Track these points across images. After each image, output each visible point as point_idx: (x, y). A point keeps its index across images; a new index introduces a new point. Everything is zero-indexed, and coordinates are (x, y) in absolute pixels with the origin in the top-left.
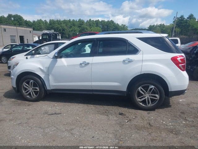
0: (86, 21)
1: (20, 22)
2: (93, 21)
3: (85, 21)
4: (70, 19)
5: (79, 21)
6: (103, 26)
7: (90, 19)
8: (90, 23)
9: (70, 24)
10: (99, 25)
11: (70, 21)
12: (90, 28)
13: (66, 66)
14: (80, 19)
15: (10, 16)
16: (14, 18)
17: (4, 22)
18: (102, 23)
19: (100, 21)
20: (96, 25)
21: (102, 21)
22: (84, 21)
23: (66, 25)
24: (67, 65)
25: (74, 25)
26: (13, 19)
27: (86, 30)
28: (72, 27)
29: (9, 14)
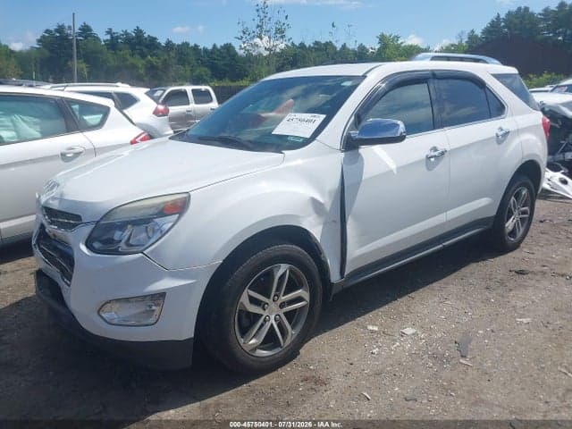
13: (395, 172)
24: (398, 169)
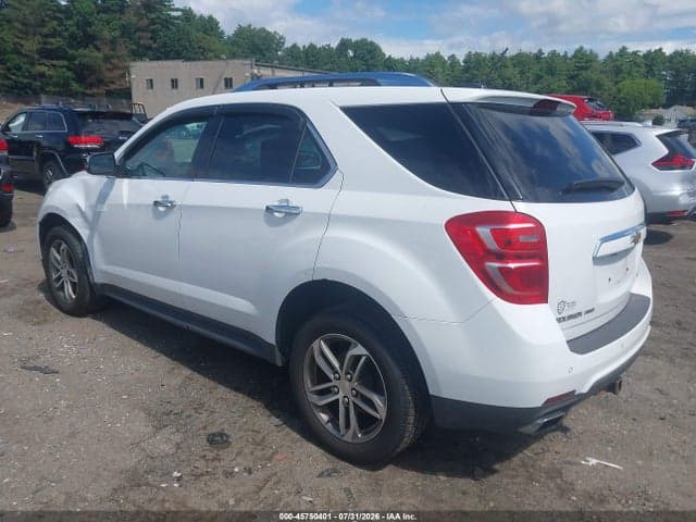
0: (607, 53)
1: (370, 62)
2: (635, 53)
3: (602, 57)
4: (540, 51)
5: (574, 56)
6: (677, 74)
7: (624, 48)
8: (618, 63)
9: (536, 69)
10: (660, 70)
11: (538, 56)
12: (617, 83)
14: (582, 48)
15: (344, 44)
16: (355, 52)
17: (325, 64)
18: (675, 61)
19: (667, 54)
20: (643, 70)
21: (677, 54)
22: (597, 56)
23: (522, 73)
25: (551, 71)
26: (351, 54)
27: (594, 88)
28: (541, 77)
29: (343, 39)
